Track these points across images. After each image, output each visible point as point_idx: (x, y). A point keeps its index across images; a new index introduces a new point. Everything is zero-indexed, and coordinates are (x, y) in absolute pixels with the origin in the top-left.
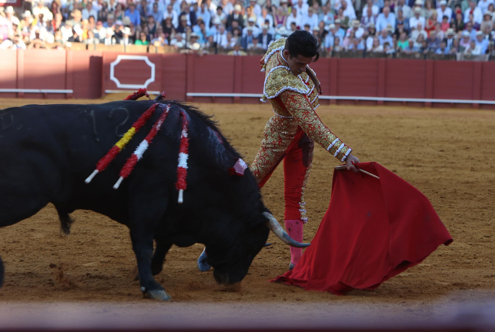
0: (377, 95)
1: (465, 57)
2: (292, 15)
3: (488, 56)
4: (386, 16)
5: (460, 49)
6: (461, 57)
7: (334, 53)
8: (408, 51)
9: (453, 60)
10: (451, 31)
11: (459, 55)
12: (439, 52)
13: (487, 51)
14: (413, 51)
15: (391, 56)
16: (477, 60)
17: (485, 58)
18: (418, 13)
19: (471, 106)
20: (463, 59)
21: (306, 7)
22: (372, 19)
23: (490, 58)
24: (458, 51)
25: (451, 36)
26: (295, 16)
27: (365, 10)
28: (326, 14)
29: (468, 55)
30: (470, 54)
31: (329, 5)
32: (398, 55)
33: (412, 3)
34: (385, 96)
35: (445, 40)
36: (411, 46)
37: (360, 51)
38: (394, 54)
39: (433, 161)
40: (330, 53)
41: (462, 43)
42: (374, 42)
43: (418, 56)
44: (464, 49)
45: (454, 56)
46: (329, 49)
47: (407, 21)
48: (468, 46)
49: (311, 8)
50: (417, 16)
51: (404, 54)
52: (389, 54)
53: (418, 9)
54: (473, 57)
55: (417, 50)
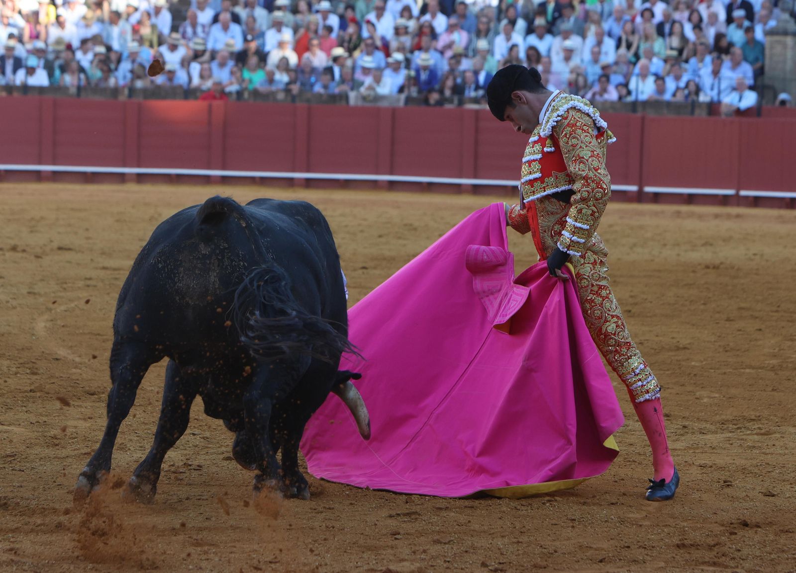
0: (209, 167)
1: (364, 98)
3: (403, 97)
4: (226, 28)
5: (356, 85)
6: (357, 98)
7: (132, 90)
8: (264, 88)
9: (344, 103)
10: (339, 51)
11: (352, 95)
13: (401, 90)
14: (274, 88)
15: (234, 96)
16: (384, 104)
17: (398, 100)
18: (280, 20)
19: (374, 185)
20: (360, 103)
23: (408, 100)
24: (352, 89)
29: (369, 96)
30: (372, 93)
32: (246, 95)
33: (270, 6)
34: (224, 168)
35: (329, 70)
36: (271, 80)
37: (181, 86)
38: (239, 94)
40: (126, 92)
41: (359, 75)
42: (202, 71)
43: (281, 96)
44: (361, 84)
45: (344, 97)
46: (123, 86)
47: (262, 34)
48: (368, 80)
50: (278, 25)
51: (256, 93)
52: (230, 93)
54: (378, 98)
55: (281, 86)
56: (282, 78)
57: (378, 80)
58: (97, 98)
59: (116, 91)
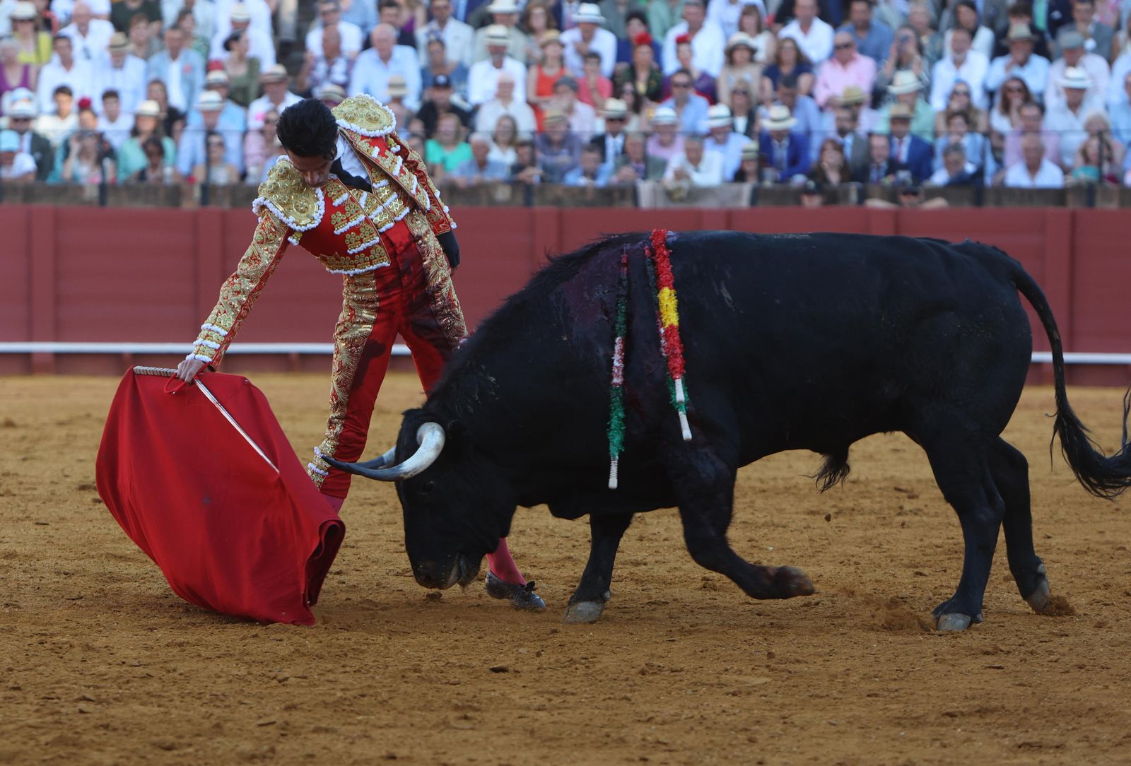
1: (669, 194)
2: (56, 59)
4: (386, 59)
5: (651, 167)
6: (654, 194)
7: (208, 190)
9: (628, 205)
10: (616, 106)
11: (646, 189)
12: (576, 179)
13: (738, 176)
14: (488, 177)
16: (710, 204)
17: (738, 196)
18: (499, 46)
20: (662, 204)
21: (103, 32)
22: (339, 69)
23: (756, 195)
24: (645, 175)
25: (616, 122)
26: (67, 63)
27: (315, 40)
28: (174, 56)
29: (678, 190)
30: (684, 184)
31: (186, 24)
35: (599, 143)
36: (482, 162)
39: (570, 558)
40: (196, 193)
41: (655, 149)
43: (503, 194)
44: (663, 166)
45: (630, 192)
46: (189, 179)
47: (463, 72)
48: (675, 157)
49: (120, 38)
50: (497, 54)
53: (497, 30)
54: (697, 193)
55: (502, 175)
56: (503, 157)
57: (695, 158)
58: (139, 206)
59: (175, 193)
